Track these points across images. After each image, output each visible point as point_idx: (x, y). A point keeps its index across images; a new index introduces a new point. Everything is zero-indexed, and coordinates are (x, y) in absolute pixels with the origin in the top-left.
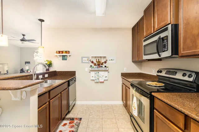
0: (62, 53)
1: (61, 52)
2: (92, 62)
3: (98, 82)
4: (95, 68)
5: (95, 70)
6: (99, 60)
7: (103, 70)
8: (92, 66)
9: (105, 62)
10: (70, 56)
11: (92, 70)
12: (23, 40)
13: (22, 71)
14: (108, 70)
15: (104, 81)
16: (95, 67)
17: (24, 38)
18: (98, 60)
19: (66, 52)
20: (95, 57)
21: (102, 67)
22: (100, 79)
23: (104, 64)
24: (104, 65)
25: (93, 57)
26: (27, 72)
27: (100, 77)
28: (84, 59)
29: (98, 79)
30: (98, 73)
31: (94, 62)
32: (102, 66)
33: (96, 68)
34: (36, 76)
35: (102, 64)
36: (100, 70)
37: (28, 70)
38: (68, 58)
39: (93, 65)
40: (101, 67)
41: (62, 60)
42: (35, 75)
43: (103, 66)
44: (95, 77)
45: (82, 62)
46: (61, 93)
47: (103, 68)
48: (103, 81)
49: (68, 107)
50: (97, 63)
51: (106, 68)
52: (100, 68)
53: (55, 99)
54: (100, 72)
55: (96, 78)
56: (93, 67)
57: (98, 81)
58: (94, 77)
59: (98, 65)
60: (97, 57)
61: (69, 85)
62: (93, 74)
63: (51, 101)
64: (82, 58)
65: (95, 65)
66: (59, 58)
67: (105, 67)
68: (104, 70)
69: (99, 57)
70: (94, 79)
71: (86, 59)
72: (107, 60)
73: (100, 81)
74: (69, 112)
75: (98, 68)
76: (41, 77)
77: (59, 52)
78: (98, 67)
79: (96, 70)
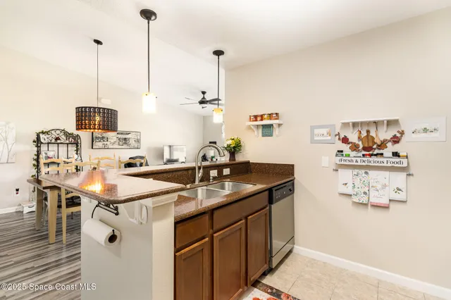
0: (262, 120)
1: (259, 118)
2: (345, 140)
3: (366, 205)
4: (356, 157)
5: (354, 163)
6: (368, 132)
7: (385, 165)
8: (342, 151)
9: (396, 140)
10: (279, 125)
11: (343, 163)
12: (203, 102)
13: (204, 158)
14: (405, 165)
15: (387, 202)
16: (354, 154)
17: (204, 98)
18: (364, 134)
19: (270, 116)
20: (355, 125)
21: (382, 154)
22: (373, 193)
23: (389, 145)
24: (391, 148)
25: (345, 125)
26: (212, 160)
27: (371, 189)
28: (316, 131)
29: (365, 193)
30: (366, 173)
31: (350, 140)
32: (381, 151)
33: (359, 159)
34: (201, 171)
35: (382, 145)
36: (372, 164)
37: (213, 157)
38: (276, 131)
39: (346, 148)
40: (376, 155)
41: (263, 136)
42: (199, 168)
43: (387, 152)
44: (354, 187)
45: (313, 141)
46: (246, 218)
47: (385, 160)
48: (385, 201)
49: (268, 256)
50: (360, 143)
51: (397, 160)
52: (374, 158)
53: (228, 233)
54: (372, 173)
55: (356, 190)
56: (349, 156)
57: (364, 200)
58: (350, 185)
59: (364, 149)
60: (362, 124)
61: (271, 201)
62: (346, 175)
63: (215, 235)
64: (313, 128)
65: (355, 147)
66: (256, 133)
67: (396, 154)
68: (389, 165)
69: (368, 123)
70: (349, 190)
71: (324, 131)
72: (402, 133)
73: (374, 200)
74: (271, 270)
75: (364, 159)
76: (214, 173)
77: (256, 117)
78: (363, 155)
79: (359, 164)
